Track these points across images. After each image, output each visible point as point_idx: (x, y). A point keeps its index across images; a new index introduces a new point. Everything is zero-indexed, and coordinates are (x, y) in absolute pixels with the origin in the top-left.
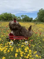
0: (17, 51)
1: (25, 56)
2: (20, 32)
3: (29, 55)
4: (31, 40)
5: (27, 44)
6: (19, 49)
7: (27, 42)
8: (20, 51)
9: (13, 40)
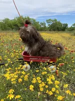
1: (48, 91)
2: (41, 51)
5: (52, 70)
7: (53, 67)
8: (40, 82)
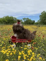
0: (20, 53)
3: (32, 58)
4: (33, 43)
6: (22, 52)
9: (15, 43)
